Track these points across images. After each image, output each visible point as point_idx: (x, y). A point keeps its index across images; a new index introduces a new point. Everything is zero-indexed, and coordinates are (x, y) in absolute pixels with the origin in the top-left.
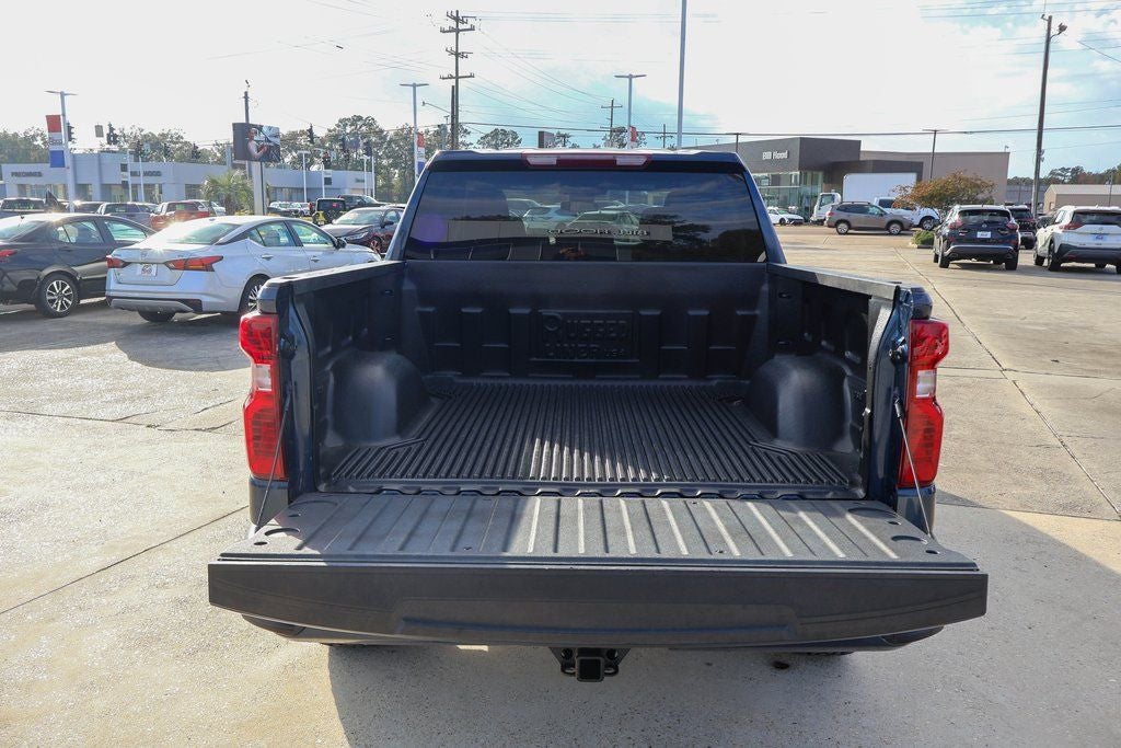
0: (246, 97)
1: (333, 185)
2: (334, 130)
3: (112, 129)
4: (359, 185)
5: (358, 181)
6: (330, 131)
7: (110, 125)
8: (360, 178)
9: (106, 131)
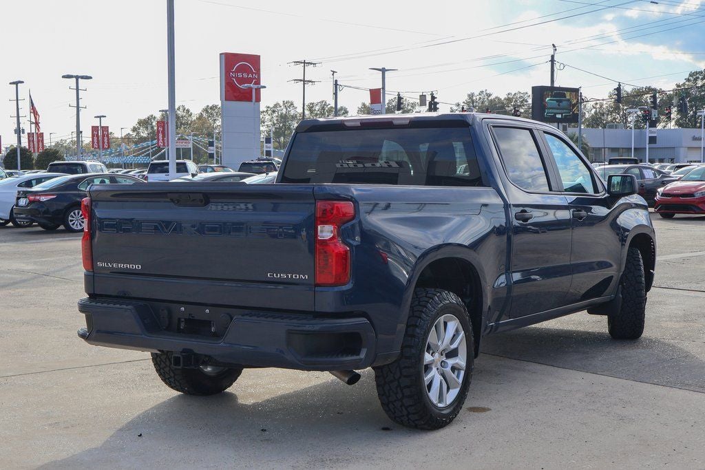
0: (552, 61)
1: (658, 144)
2: (684, 84)
3: (433, 98)
4: (696, 144)
5: (695, 139)
6: (678, 86)
7: (432, 94)
8: (697, 136)
9: (429, 98)
